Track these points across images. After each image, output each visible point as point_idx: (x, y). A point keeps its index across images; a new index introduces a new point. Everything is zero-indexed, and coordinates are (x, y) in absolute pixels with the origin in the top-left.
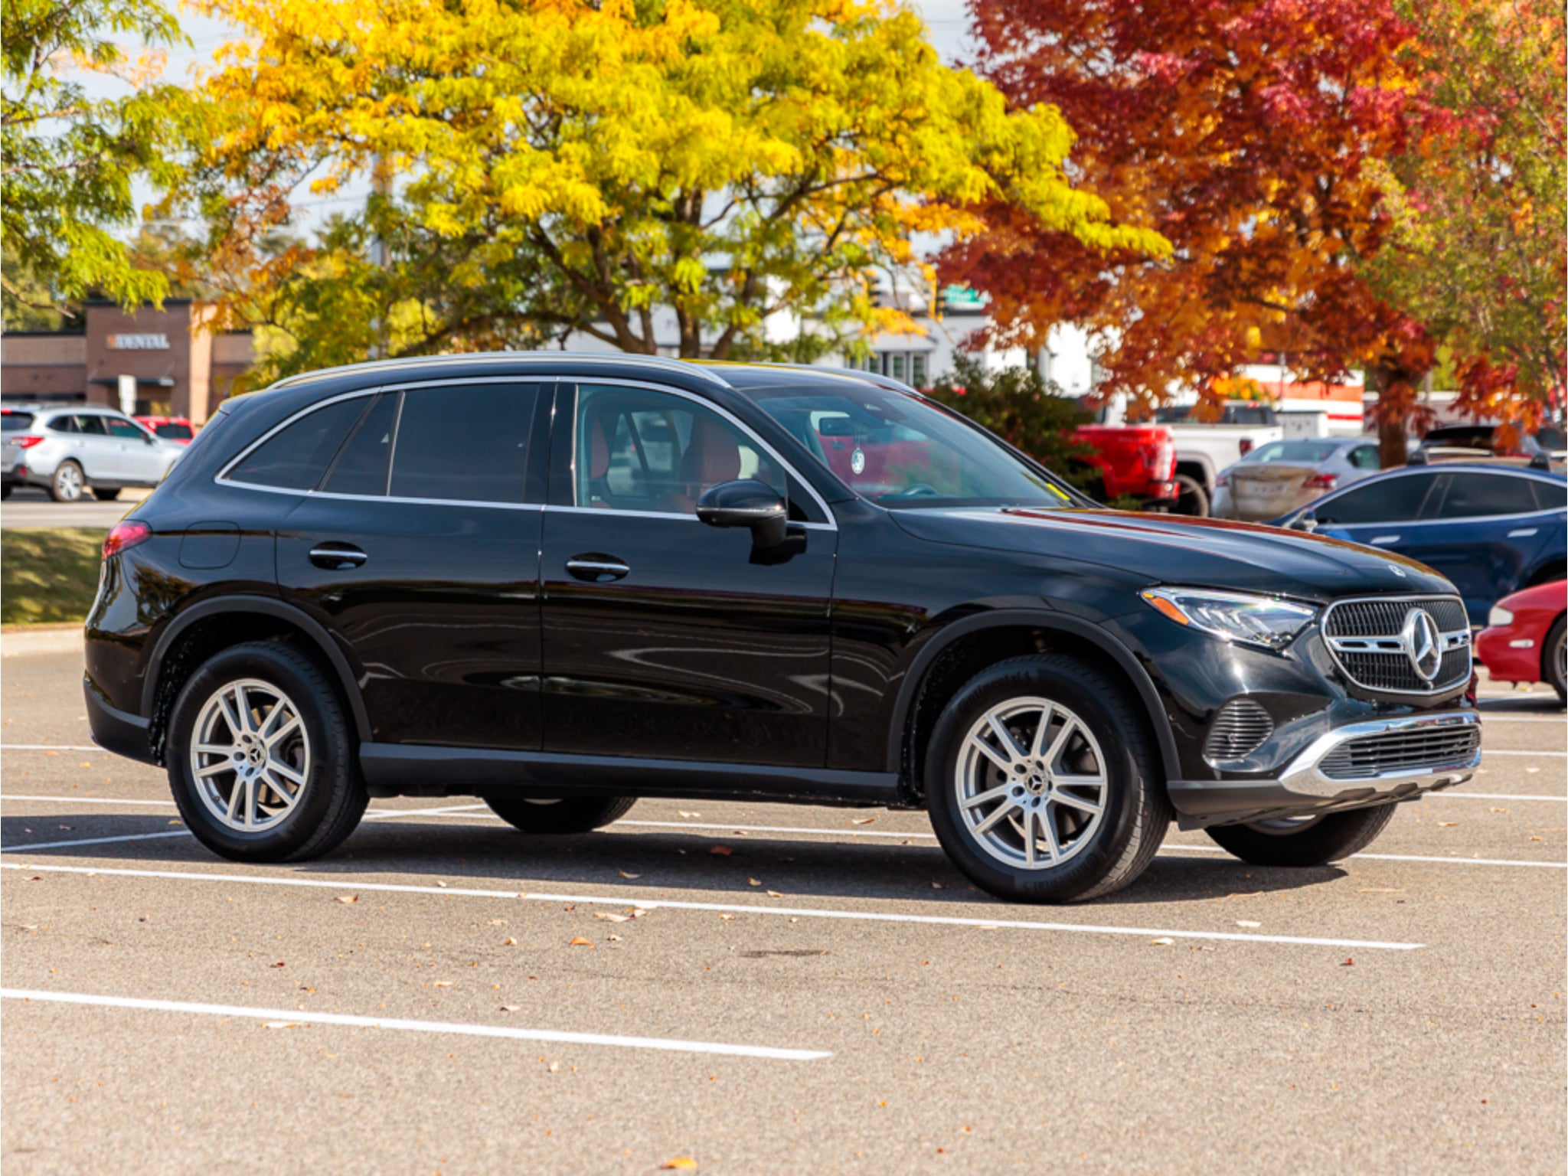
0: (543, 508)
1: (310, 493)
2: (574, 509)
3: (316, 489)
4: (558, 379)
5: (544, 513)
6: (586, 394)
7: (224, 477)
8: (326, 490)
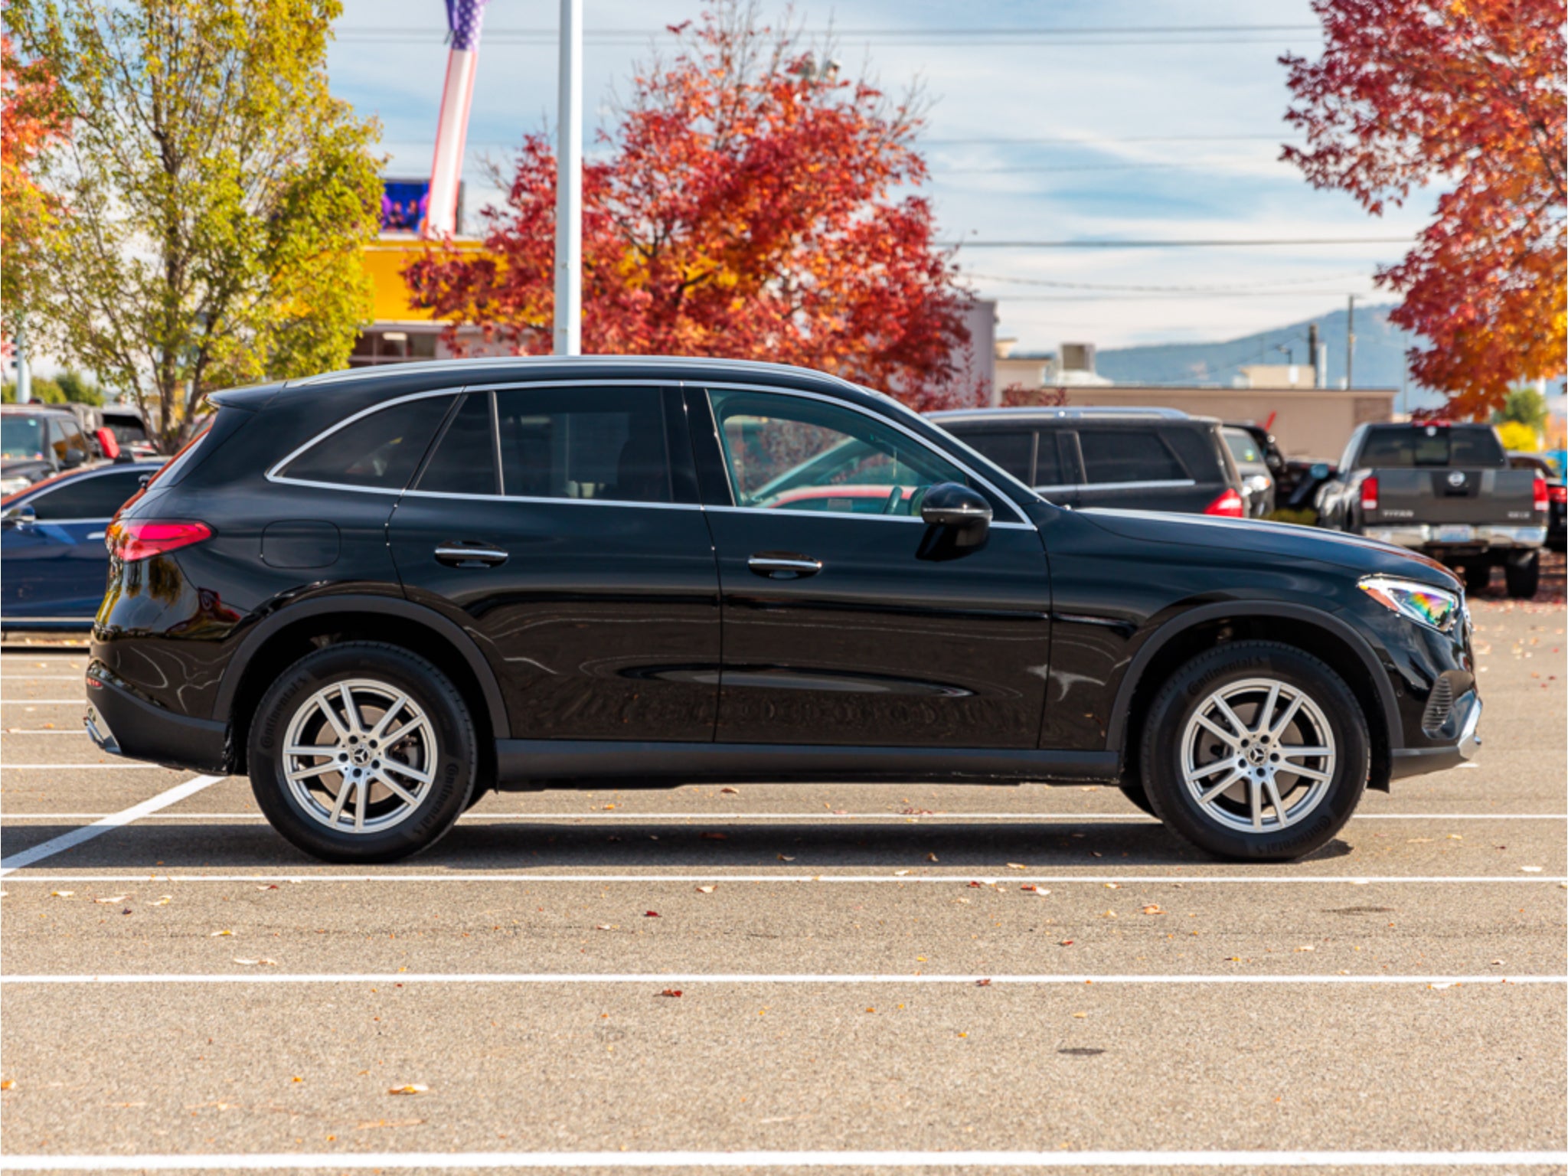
0: (702, 508)
1: (403, 492)
2: (734, 509)
3: (408, 488)
4: (682, 384)
5: (704, 513)
6: (719, 399)
7: (276, 475)
8: (419, 488)
